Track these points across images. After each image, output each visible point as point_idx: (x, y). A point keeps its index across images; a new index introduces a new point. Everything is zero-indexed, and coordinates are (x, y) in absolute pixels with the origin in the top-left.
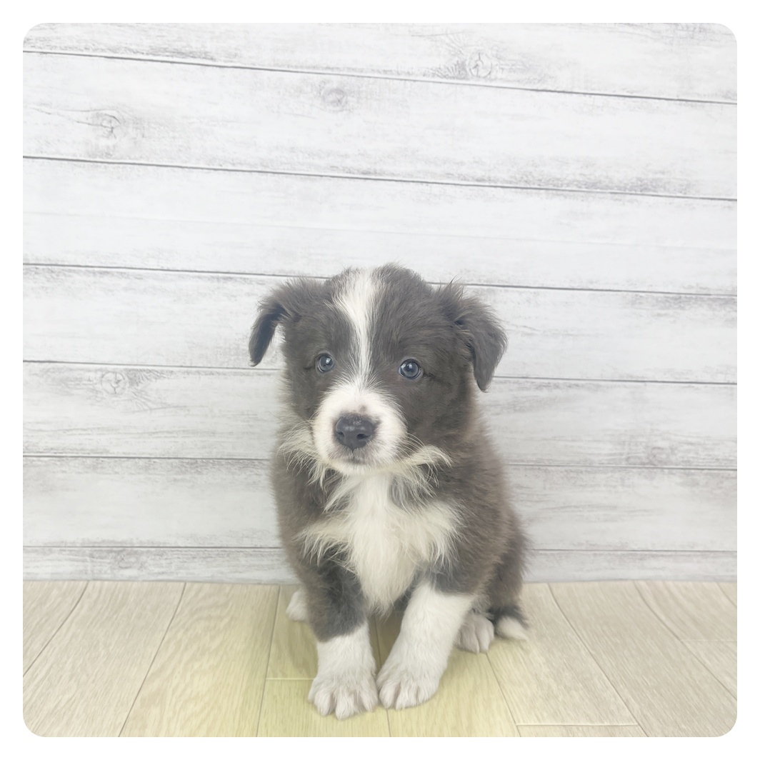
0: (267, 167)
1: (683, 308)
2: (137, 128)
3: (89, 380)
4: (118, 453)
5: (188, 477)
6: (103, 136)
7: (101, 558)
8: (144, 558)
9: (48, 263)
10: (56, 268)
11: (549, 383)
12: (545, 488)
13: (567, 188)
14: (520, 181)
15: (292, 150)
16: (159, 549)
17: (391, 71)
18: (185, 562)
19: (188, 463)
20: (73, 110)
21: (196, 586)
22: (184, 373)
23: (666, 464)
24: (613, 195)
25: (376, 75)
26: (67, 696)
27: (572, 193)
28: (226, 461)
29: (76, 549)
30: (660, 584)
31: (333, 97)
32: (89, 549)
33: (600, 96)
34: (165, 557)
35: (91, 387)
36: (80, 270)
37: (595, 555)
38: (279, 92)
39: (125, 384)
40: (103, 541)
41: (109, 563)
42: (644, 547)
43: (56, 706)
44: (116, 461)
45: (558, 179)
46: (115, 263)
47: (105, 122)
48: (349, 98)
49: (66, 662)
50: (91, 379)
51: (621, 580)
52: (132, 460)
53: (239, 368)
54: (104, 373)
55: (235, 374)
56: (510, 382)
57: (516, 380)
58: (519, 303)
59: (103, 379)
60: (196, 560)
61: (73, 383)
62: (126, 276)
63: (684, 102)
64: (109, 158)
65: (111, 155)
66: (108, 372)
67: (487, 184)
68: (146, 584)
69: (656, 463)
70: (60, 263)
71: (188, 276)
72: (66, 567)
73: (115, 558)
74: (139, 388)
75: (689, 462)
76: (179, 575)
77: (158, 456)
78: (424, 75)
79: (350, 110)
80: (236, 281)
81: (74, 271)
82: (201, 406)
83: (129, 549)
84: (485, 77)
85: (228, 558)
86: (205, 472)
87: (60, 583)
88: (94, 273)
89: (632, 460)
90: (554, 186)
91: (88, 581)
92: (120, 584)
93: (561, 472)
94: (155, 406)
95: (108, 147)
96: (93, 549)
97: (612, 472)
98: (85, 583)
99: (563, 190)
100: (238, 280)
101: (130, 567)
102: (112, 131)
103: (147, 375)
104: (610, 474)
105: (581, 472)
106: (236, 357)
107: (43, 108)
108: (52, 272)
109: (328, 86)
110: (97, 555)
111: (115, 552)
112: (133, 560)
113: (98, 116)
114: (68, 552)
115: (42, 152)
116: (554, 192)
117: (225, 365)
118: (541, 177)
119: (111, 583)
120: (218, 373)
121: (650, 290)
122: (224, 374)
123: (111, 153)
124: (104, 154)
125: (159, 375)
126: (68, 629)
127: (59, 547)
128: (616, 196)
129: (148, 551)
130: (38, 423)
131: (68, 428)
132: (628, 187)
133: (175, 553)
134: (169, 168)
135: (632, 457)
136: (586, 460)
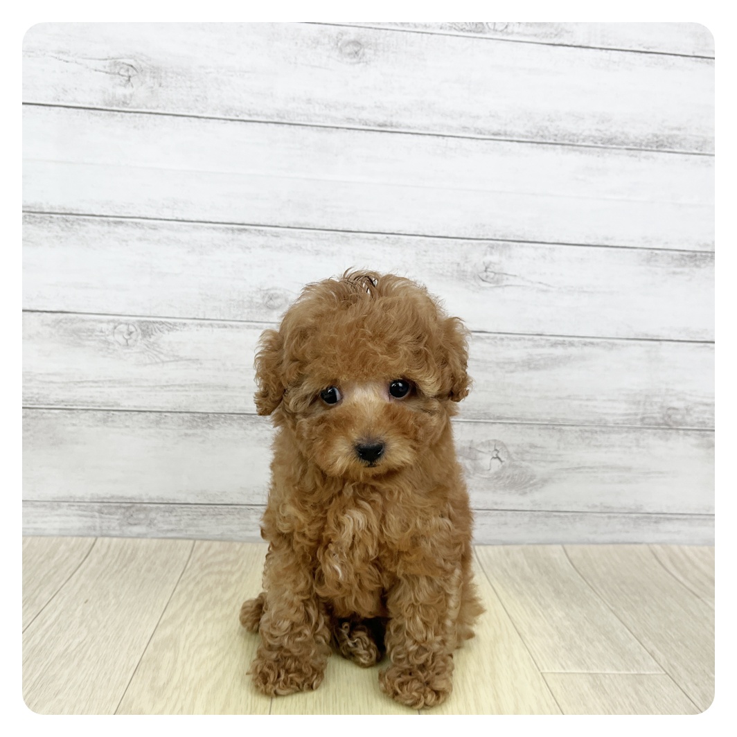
0: (284, 118)
1: (698, 266)
2: (154, 78)
3: (101, 332)
4: (129, 406)
5: (199, 431)
6: (120, 85)
7: (110, 514)
8: (153, 515)
9: (63, 211)
10: (71, 217)
11: (564, 341)
12: (559, 448)
13: (584, 144)
14: (536, 136)
15: (309, 101)
16: (168, 505)
17: (408, 23)
18: (195, 519)
19: (199, 418)
20: (91, 59)
21: (206, 544)
22: (198, 325)
23: (681, 424)
24: (629, 151)
25: (393, 27)
26: (77, 641)
27: (588, 149)
28: (238, 416)
29: (85, 504)
30: (675, 548)
31: (350, 49)
32: (98, 504)
33: (617, 52)
34: (174, 514)
35: (103, 338)
36: (95, 220)
37: (609, 517)
38: (296, 43)
39: (138, 336)
40: (112, 497)
41: (118, 519)
42: (658, 510)
43: (66, 649)
44: (126, 415)
45: (574, 135)
46: (130, 213)
47: (122, 70)
48: (366, 50)
49: (76, 610)
50: (103, 330)
51: (635, 543)
52: (143, 413)
53: (252, 321)
54: (116, 324)
55: (249, 327)
56: (524, 339)
57: (531, 337)
58: (534, 259)
59: (116, 331)
60: (206, 517)
61: (85, 334)
62: (140, 226)
63: (699, 59)
64: (126, 107)
65: (128, 104)
66: (121, 323)
67: (503, 138)
68: (155, 541)
69: (671, 423)
70: (74, 212)
71: (202, 227)
72: (75, 522)
73: (124, 513)
74: (152, 340)
75: (704, 422)
76: (188, 533)
77: (170, 410)
78: (441, 28)
79: (366, 62)
80: (251, 232)
81: (89, 220)
82: (215, 360)
83: (139, 505)
84: (501, 31)
85: (238, 516)
86: (216, 426)
87: (69, 539)
88: (108, 223)
89: (647, 421)
90: (570, 140)
91: (97, 537)
92: (129, 541)
93: (576, 432)
94: (168, 359)
95: (125, 96)
96: (102, 504)
97: (627, 432)
98: (94, 539)
99: (578, 146)
100: (253, 231)
101: (139, 524)
102: (129, 80)
103: (160, 327)
104: (624, 435)
105: (596, 432)
106: (249, 310)
107: (61, 56)
108: (67, 221)
109: (345, 38)
110: (106, 511)
111: (124, 508)
112: (142, 516)
113: (116, 64)
114: (77, 508)
115: (58, 100)
116: (570, 147)
117: (238, 318)
118: (556, 132)
119: (119, 539)
120: (232, 326)
121: (666, 248)
122: (238, 327)
123: (128, 102)
124: (121, 103)
125: (172, 327)
126: (77, 581)
127: (68, 502)
128: (632, 152)
129: (157, 508)
130: (49, 374)
131: (79, 380)
132: (644, 143)
133: (185, 509)
134: (185, 118)
135: (647, 417)
136: (601, 420)
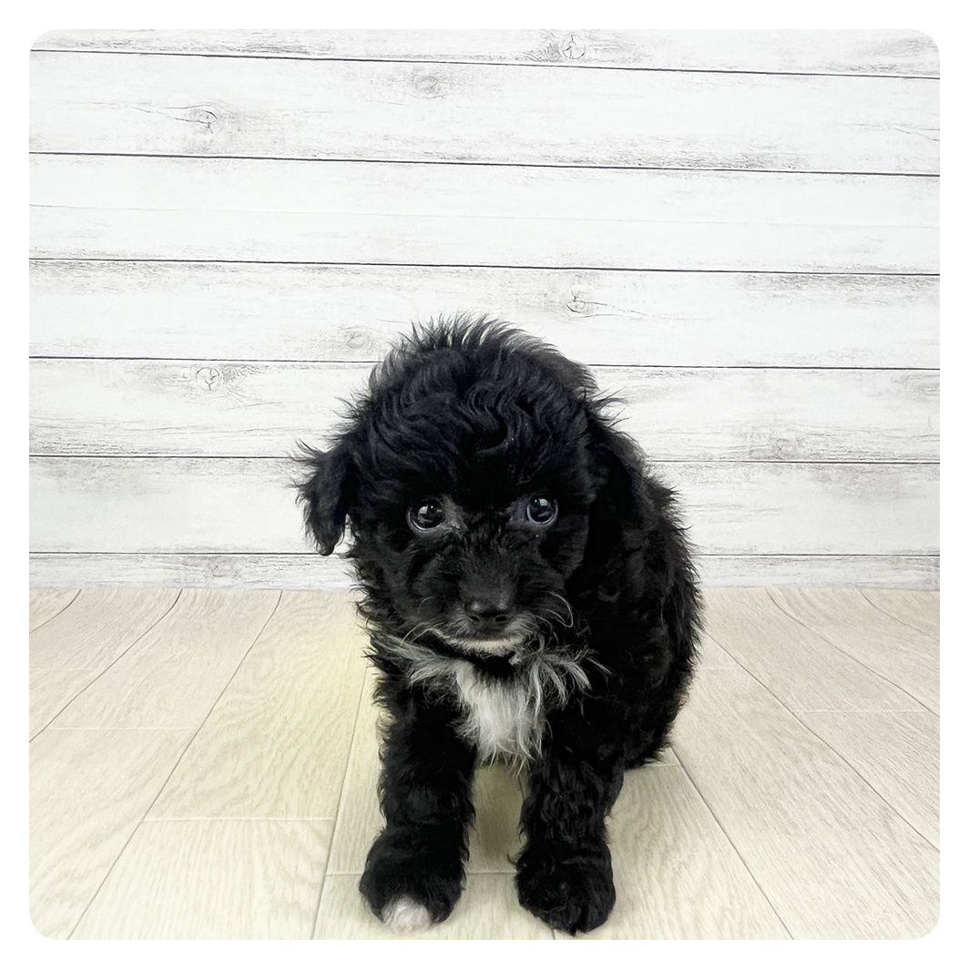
0: (360, 155)
4: (212, 452)
6: (201, 131)
8: (238, 566)
9: (145, 258)
11: (661, 371)
13: (669, 167)
14: (619, 161)
15: (386, 138)
16: (253, 555)
17: (483, 56)
18: (282, 569)
19: (284, 463)
20: (171, 108)
21: (293, 593)
22: (279, 367)
23: (792, 457)
24: (718, 172)
27: (674, 172)
30: (794, 590)
31: (427, 84)
33: (699, 73)
34: (260, 564)
37: (721, 560)
38: (372, 82)
39: (220, 380)
40: (197, 548)
41: (203, 571)
42: (775, 551)
44: (210, 462)
45: (659, 158)
46: (210, 256)
47: (202, 117)
50: (186, 375)
52: (226, 460)
55: (331, 367)
56: (620, 370)
57: (626, 368)
58: (625, 287)
60: (292, 567)
61: (168, 380)
62: (221, 269)
64: (207, 153)
65: (208, 150)
66: (203, 368)
67: (585, 165)
69: (782, 456)
70: (156, 258)
71: (283, 267)
72: (160, 575)
73: (209, 564)
75: (818, 454)
76: (276, 584)
77: (253, 455)
78: (517, 59)
81: (171, 266)
82: (297, 402)
83: (224, 556)
84: (578, 59)
85: (325, 566)
87: (155, 589)
88: (190, 267)
90: (655, 164)
91: (182, 589)
92: (215, 591)
93: (680, 469)
94: (250, 403)
95: (205, 142)
96: (187, 556)
97: (734, 467)
98: (179, 590)
99: (665, 169)
100: (333, 270)
101: (224, 576)
102: (209, 126)
104: (731, 470)
105: (702, 468)
106: (331, 350)
107: (143, 107)
108: (149, 267)
110: (190, 563)
111: (209, 559)
112: (227, 567)
113: (195, 112)
114: (161, 560)
115: (141, 149)
116: (656, 171)
117: (321, 358)
118: (641, 157)
119: (205, 590)
120: (314, 367)
121: (764, 270)
122: (320, 368)
123: (207, 147)
124: (202, 149)
125: (254, 370)
127: (152, 553)
128: (721, 173)
130: (133, 422)
131: (162, 427)
132: (733, 164)
133: (271, 559)
134: (263, 160)
135: (756, 450)
136: (705, 455)
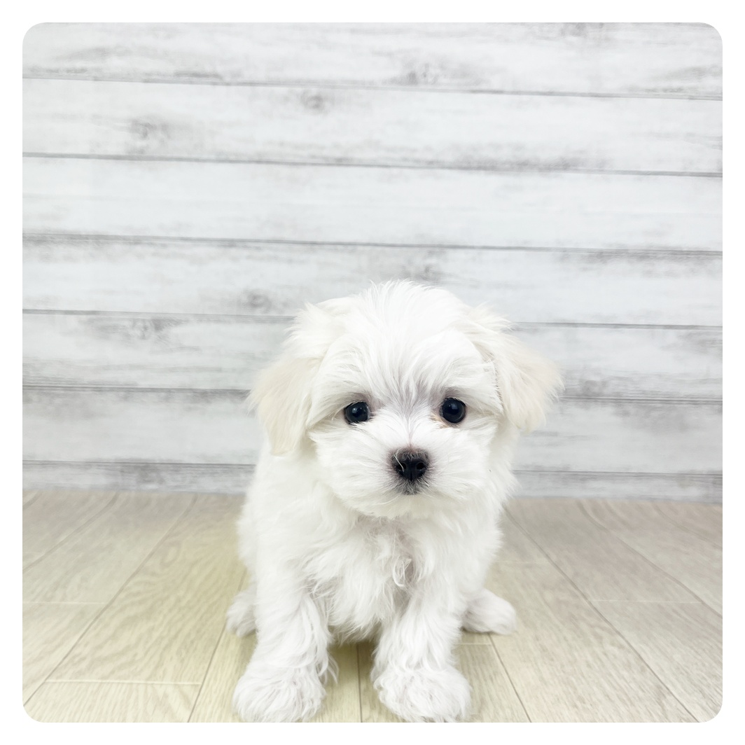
0: (263, 157)
1: (605, 262)
2: (164, 132)
3: (124, 326)
4: (145, 385)
5: (199, 405)
7: (129, 473)
8: (163, 474)
15: (282, 144)
16: (175, 465)
18: (196, 477)
19: (199, 393)
29: (110, 464)
30: (600, 501)
31: (313, 103)
32: (120, 464)
34: (180, 473)
35: (125, 332)
37: (541, 475)
39: (152, 329)
40: (131, 459)
41: (136, 478)
42: (583, 469)
48: (325, 103)
54: (135, 321)
59: (135, 326)
60: (205, 475)
69: (590, 394)
71: (202, 244)
72: (103, 480)
73: (140, 472)
74: (163, 333)
75: (619, 393)
76: (191, 488)
77: (177, 388)
79: (326, 113)
80: (239, 247)
83: (152, 465)
87: (98, 491)
89: (569, 392)
95: (143, 147)
101: (153, 482)
102: (146, 135)
103: (169, 323)
106: (238, 307)
109: (309, 95)
110: (127, 470)
112: (154, 475)
114: (103, 468)
123: (145, 150)
132: (553, 164)
133: (188, 469)
135: (570, 389)
